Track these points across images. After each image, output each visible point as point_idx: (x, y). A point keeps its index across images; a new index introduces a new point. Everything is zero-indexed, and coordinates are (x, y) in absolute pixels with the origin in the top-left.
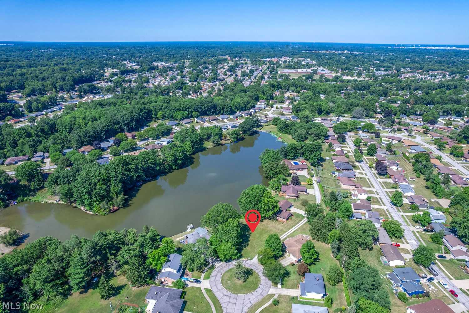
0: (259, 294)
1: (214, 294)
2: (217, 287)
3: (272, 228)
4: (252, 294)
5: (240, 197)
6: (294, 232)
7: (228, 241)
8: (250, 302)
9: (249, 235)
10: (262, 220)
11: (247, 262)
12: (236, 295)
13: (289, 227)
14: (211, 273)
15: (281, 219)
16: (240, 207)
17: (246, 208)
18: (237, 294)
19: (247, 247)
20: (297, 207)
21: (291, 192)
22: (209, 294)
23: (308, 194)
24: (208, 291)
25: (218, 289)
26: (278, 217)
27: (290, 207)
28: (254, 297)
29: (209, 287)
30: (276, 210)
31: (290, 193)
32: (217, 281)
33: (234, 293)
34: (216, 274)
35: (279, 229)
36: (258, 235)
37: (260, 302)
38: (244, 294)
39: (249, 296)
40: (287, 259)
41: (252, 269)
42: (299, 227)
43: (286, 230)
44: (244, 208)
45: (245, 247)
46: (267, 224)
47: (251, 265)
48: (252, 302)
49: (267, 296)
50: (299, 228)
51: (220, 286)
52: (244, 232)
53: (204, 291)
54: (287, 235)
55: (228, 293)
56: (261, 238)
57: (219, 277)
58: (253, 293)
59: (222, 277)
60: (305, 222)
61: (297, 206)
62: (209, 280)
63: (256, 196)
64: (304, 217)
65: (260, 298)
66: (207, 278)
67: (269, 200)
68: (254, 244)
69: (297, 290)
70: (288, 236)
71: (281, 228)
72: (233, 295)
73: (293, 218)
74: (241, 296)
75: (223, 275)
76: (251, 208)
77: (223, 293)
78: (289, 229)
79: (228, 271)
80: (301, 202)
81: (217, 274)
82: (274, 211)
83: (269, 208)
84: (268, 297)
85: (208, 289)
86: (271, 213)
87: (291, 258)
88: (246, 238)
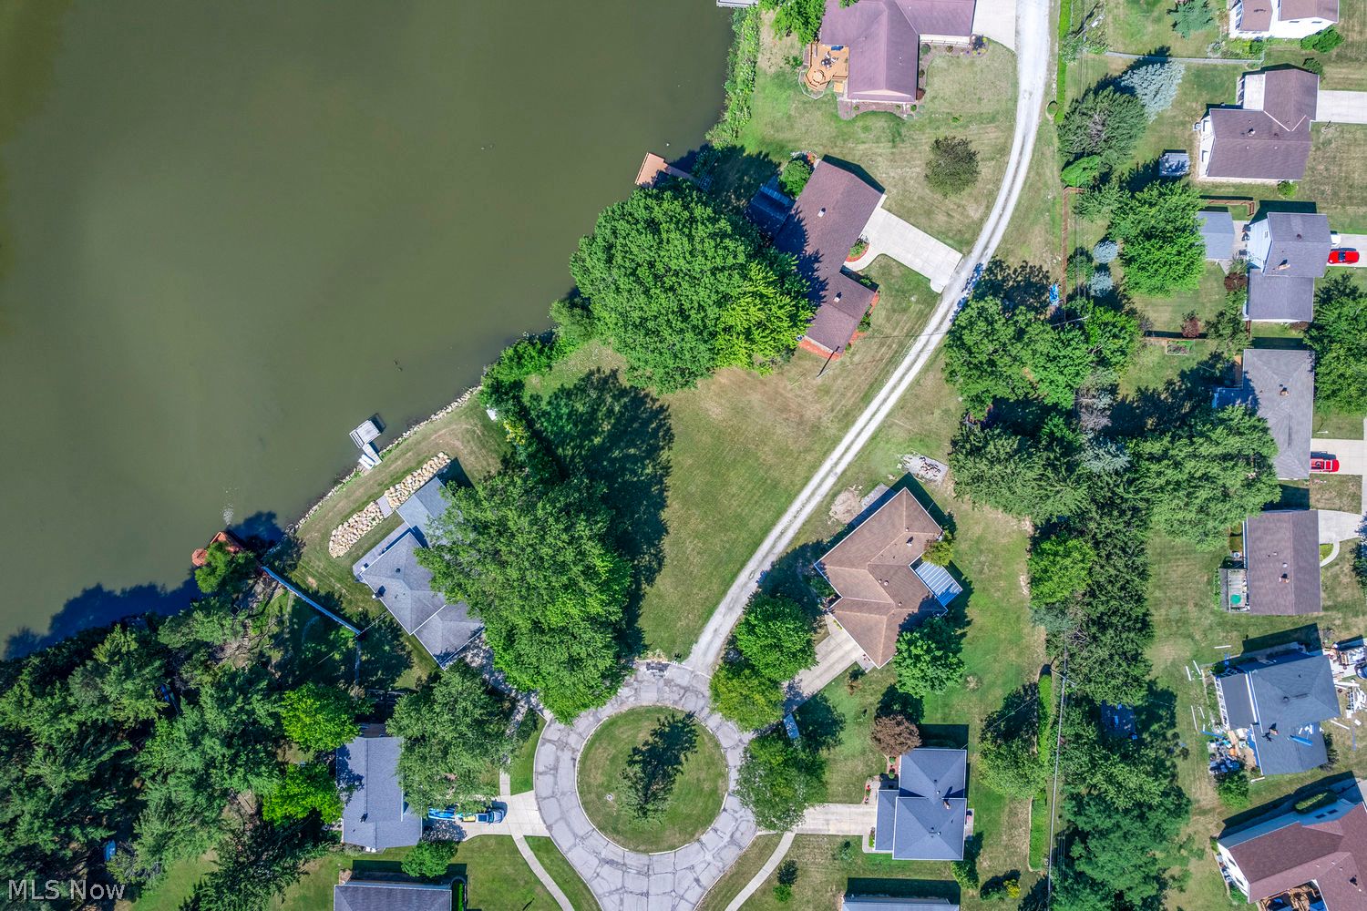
0: (727, 838)
1: (565, 861)
2: (568, 825)
3: (769, 419)
4: (702, 844)
6: (873, 438)
8: (697, 880)
9: (661, 482)
11: (667, 674)
12: (644, 858)
13: (848, 402)
14: (531, 756)
18: (646, 852)
19: (659, 579)
22: (547, 861)
24: (543, 846)
25: (575, 836)
28: (709, 857)
29: (542, 831)
32: (563, 794)
33: (636, 850)
34: (551, 761)
35: (801, 423)
37: (731, 877)
38: (672, 847)
39: (690, 854)
40: (833, 643)
41: (690, 716)
42: (902, 397)
43: (833, 432)
45: (651, 575)
47: (686, 689)
48: (704, 881)
49: (754, 844)
50: (900, 406)
51: (582, 822)
53: (527, 852)
54: (839, 470)
55: (613, 850)
56: (715, 499)
57: (569, 777)
58: (703, 838)
59: (580, 773)
62: (532, 792)
64: (933, 303)
65: (731, 856)
66: (523, 784)
68: (689, 546)
69: (862, 808)
70: (843, 474)
71: (811, 412)
72: (634, 859)
74: (663, 860)
75: (583, 762)
77: (597, 854)
79: (598, 737)
81: (557, 759)
84: (756, 850)
85: (539, 838)
88: (647, 506)
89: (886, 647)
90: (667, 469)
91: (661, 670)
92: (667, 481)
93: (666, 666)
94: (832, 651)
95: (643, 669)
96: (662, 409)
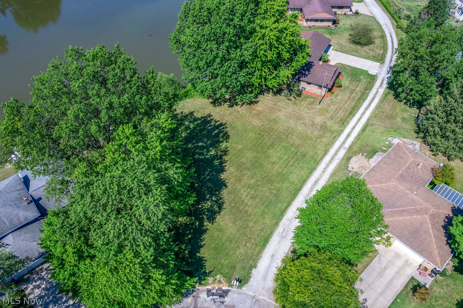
3: (292, 123)
5: (178, 27)
6: (363, 130)
7: (121, 247)
9: (221, 158)
10: (256, 97)
11: (227, 300)
13: (341, 114)
15: (313, 89)
16: (181, 61)
17: (201, 64)
19: (218, 218)
20: (342, 50)
21: (319, 9)
23: (357, 13)
26: (303, 85)
27: (326, 51)
30: (300, 61)
31: (315, 12)
35: (313, 124)
36: (249, 155)
40: (384, 261)
42: (373, 112)
43: (336, 127)
44: (192, 62)
45: (212, 216)
46: (272, 110)
50: (374, 116)
52: (202, 148)
54: (347, 145)
56: (261, 165)
60: (382, 91)
61: (341, 45)
63: (232, 12)
64: (373, 78)
67: (281, 26)
68: (244, 194)
70: (351, 147)
71: (319, 120)
73: (345, 81)
76: (218, 60)
78: (344, 122)
80: (346, 35)
82: (294, 64)
83: (279, 55)
86: (285, 73)
87: (398, 256)
88: (210, 172)
89: (440, 248)
90: (225, 152)
91: (221, 296)
92: (226, 158)
93: (226, 292)
94: (386, 268)
95: (204, 295)
96: (221, 125)
